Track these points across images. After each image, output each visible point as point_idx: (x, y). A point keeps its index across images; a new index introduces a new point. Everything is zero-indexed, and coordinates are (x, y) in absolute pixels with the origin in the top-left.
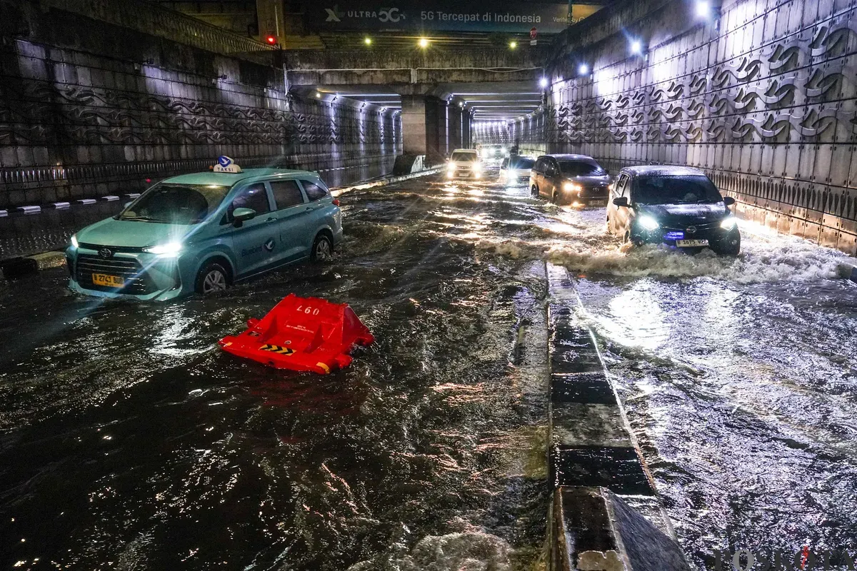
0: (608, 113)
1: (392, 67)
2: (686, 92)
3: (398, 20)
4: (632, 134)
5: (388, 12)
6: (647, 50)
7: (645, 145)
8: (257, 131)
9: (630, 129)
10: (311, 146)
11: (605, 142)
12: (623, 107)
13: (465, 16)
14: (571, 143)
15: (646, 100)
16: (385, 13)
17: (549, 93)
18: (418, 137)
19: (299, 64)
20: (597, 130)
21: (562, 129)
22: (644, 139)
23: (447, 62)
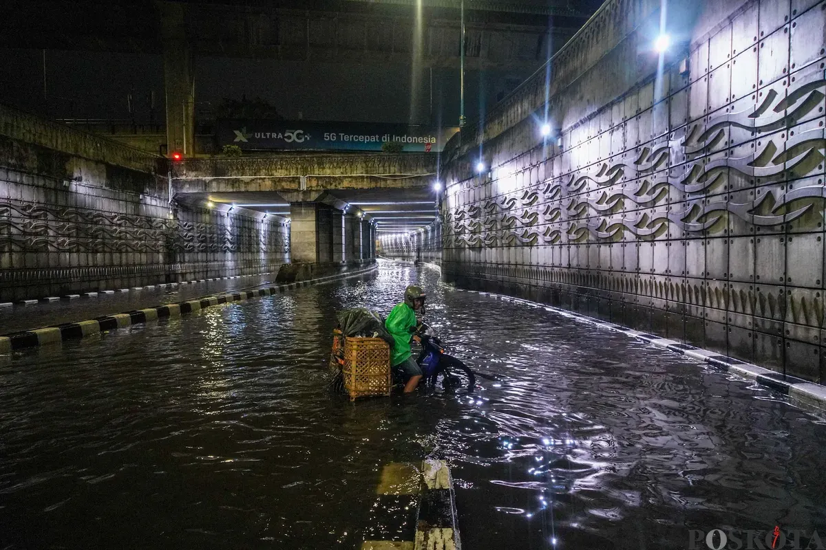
0: (512, 212)
1: (280, 174)
2: (629, 172)
3: (303, 140)
4: (545, 235)
5: (293, 133)
6: (560, 133)
7: (565, 249)
8: (126, 238)
9: (542, 229)
10: (200, 255)
11: (509, 246)
12: (530, 204)
13: (366, 137)
14: (469, 248)
15: (563, 192)
16: (291, 134)
17: (443, 198)
18: (307, 245)
19: (185, 172)
20: (500, 232)
21: (459, 234)
22: (564, 238)
23: (338, 169)
